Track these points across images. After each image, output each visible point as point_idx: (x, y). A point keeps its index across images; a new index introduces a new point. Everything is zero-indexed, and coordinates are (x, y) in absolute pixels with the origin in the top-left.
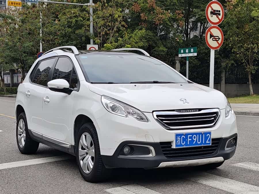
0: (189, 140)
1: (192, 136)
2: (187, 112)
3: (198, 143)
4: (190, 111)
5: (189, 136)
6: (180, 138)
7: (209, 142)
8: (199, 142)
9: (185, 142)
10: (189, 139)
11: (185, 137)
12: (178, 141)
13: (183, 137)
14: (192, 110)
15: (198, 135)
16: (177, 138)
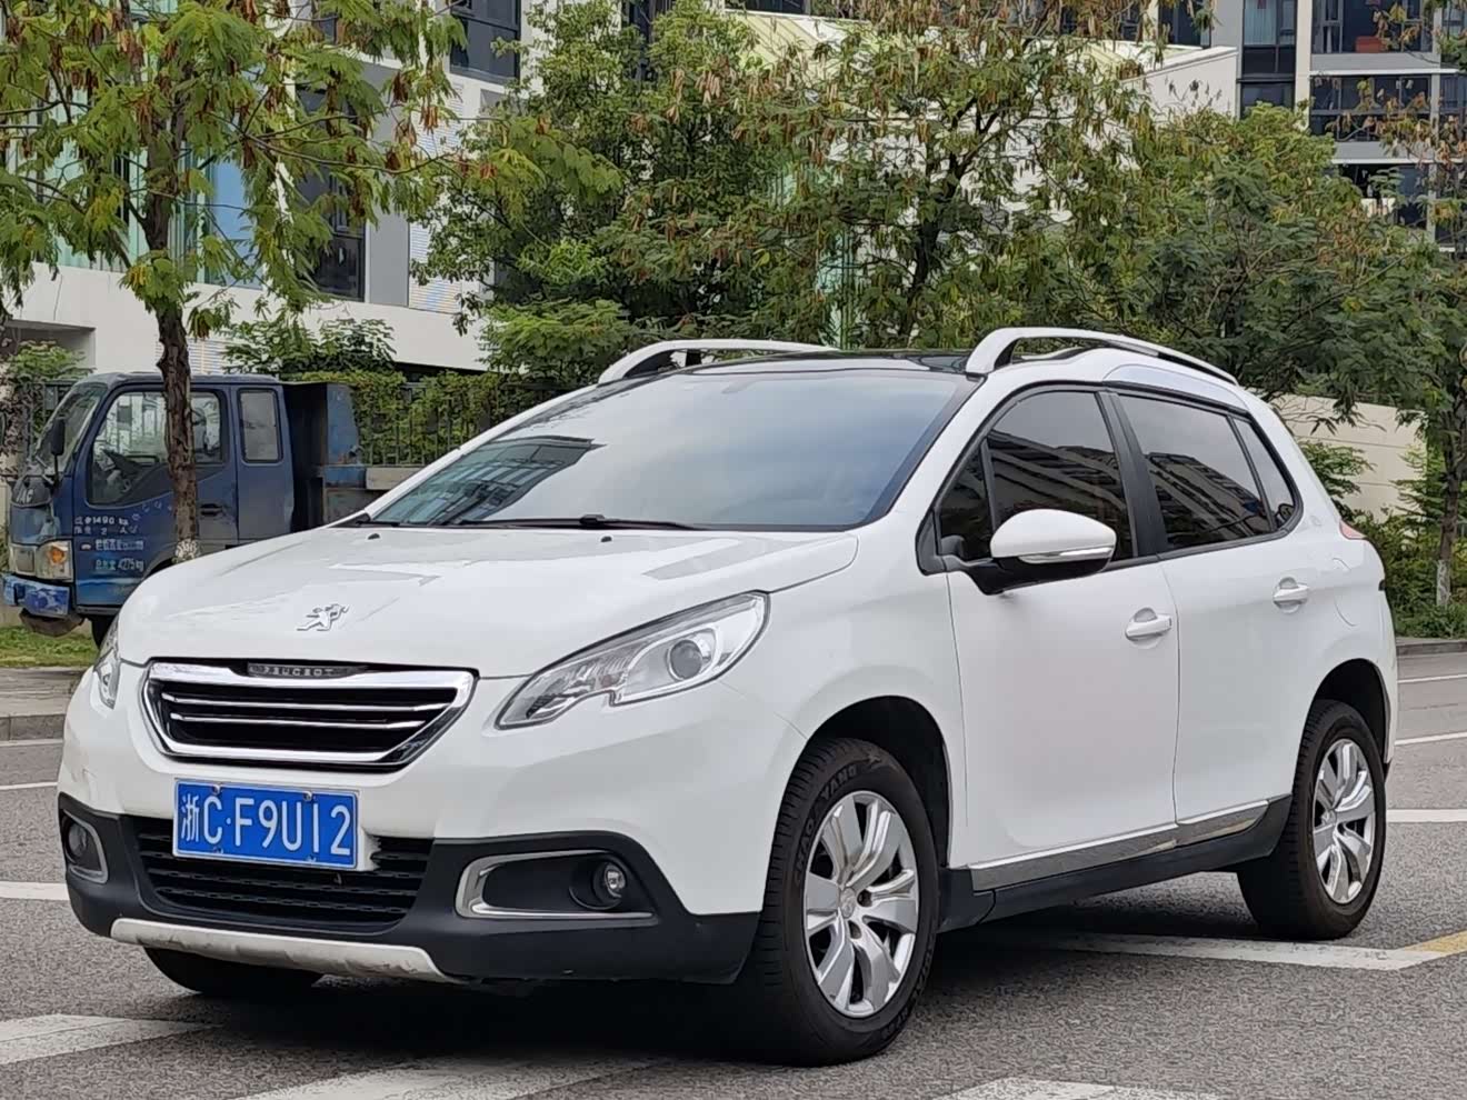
0: (240, 822)
1: (257, 806)
2: (291, 676)
3: (289, 846)
4: (307, 672)
5: (239, 801)
6: (200, 805)
7: (346, 852)
8: (292, 840)
9: (220, 830)
10: (242, 816)
11: (219, 807)
12: (187, 822)
13: (212, 805)
14: (318, 670)
15: (284, 804)
16: (185, 804)
